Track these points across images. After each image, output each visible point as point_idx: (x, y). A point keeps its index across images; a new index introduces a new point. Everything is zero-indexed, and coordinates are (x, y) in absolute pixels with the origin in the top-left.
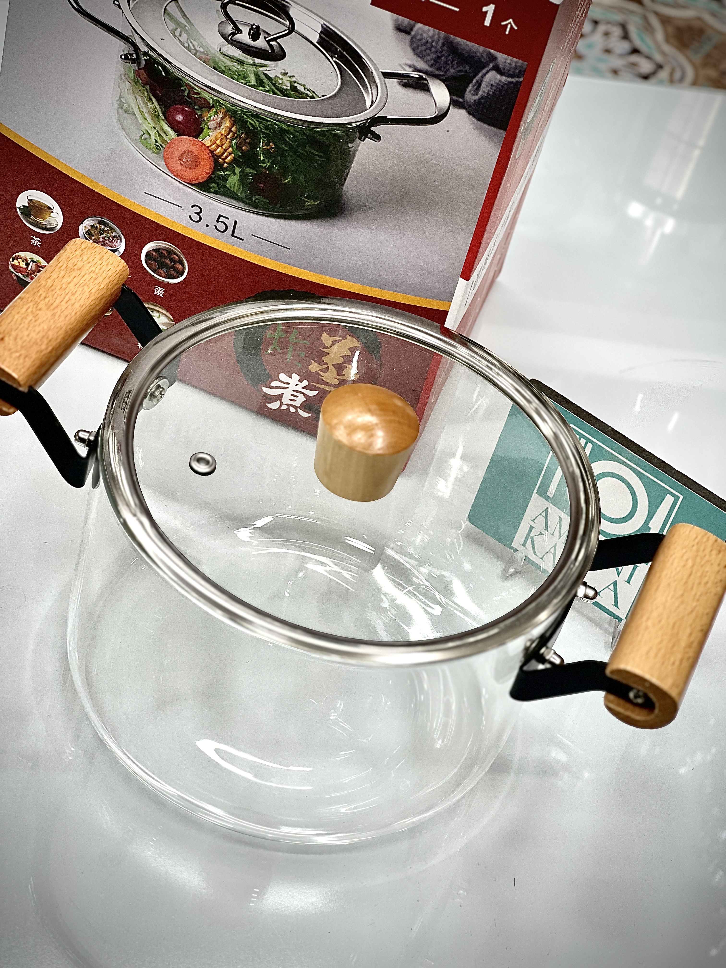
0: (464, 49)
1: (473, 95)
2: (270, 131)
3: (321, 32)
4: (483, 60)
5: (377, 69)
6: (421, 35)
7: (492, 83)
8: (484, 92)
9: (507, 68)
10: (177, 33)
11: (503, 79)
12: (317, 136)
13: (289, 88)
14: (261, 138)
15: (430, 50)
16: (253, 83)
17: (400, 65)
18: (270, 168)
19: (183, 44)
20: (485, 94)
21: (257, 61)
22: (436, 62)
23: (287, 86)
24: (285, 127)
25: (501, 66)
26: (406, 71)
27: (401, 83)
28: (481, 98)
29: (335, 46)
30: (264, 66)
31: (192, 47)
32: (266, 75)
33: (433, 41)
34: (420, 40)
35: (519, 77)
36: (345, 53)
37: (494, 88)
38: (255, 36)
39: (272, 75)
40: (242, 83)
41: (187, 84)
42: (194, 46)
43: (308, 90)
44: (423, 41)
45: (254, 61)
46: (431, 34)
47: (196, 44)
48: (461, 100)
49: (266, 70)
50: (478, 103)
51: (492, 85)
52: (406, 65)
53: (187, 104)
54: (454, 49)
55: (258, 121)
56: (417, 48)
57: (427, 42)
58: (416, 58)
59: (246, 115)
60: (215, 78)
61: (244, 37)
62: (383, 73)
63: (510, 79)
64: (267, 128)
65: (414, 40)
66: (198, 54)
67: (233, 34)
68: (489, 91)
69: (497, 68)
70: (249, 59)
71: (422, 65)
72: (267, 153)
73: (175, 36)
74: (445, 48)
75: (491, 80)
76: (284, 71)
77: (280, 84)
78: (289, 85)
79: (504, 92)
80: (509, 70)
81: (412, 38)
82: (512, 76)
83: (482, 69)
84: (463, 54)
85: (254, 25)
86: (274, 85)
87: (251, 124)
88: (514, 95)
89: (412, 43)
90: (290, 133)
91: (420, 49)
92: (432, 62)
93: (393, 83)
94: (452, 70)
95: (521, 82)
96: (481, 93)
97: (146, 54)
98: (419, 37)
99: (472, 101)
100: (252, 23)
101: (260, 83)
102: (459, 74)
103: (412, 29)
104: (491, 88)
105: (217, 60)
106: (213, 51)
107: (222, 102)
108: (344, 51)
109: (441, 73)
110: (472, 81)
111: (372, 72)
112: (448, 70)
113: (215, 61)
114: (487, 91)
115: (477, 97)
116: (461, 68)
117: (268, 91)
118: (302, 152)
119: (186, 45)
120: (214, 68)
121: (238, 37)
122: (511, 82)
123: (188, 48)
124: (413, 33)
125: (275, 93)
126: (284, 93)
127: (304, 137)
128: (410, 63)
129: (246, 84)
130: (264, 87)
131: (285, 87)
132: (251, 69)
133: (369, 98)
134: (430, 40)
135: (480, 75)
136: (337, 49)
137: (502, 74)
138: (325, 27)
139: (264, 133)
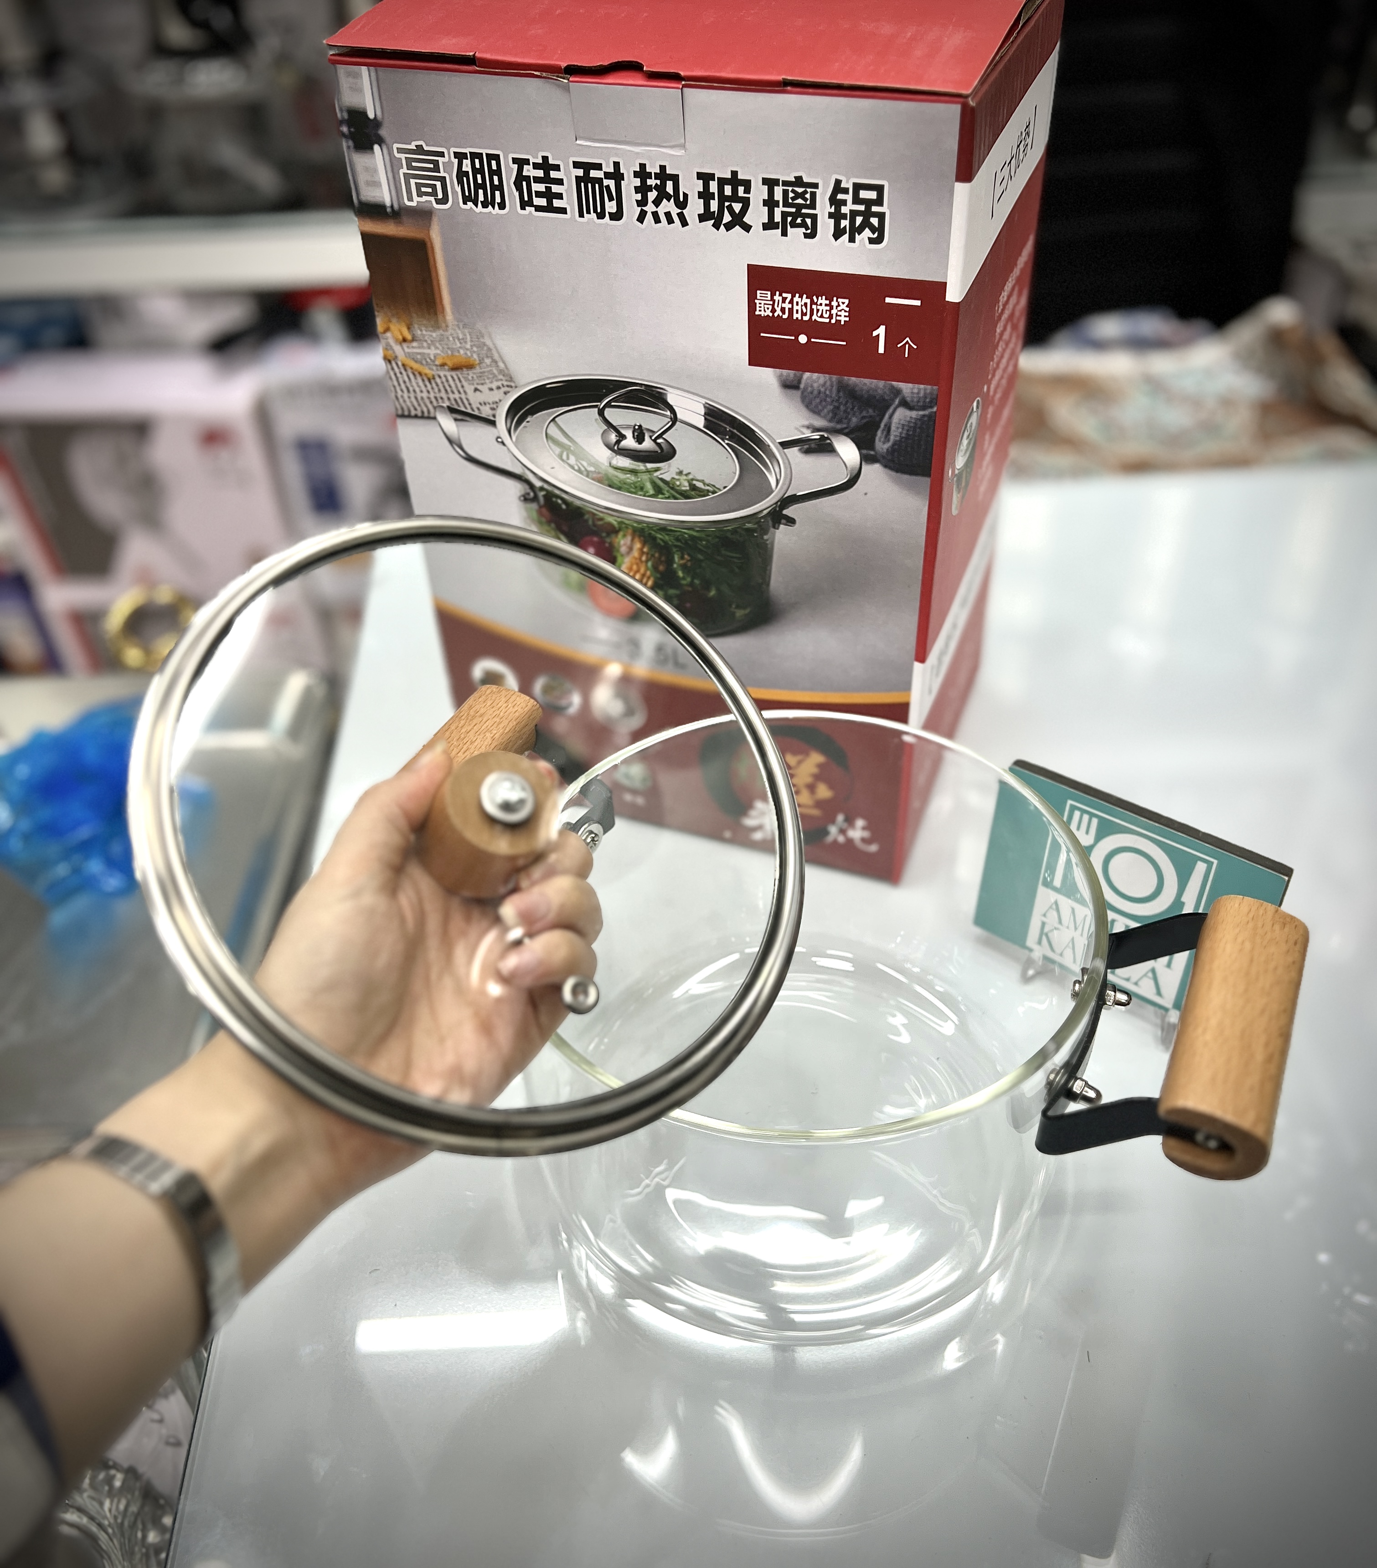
0: (862, 390)
1: (884, 443)
2: (682, 543)
3: (705, 414)
4: (887, 398)
5: (773, 441)
6: (812, 386)
7: (902, 422)
8: (896, 436)
9: (915, 400)
10: (564, 457)
11: (914, 414)
12: (729, 535)
13: (688, 488)
14: (674, 553)
15: (825, 400)
16: (652, 492)
17: (797, 429)
18: (691, 584)
19: (573, 467)
20: (898, 439)
21: (650, 466)
22: (834, 416)
23: (686, 487)
24: (695, 534)
25: (908, 399)
26: (804, 434)
27: (802, 450)
28: (894, 444)
29: (723, 427)
30: (657, 469)
31: (583, 469)
32: (662, 480)
33: (826, 390)
34: (812, 393)
35: (932, 407)
36: (735, 431)
37: (906, 428)
38: (640, 439)
39: (667, 477)
40: (640, 495)
41: (589, 512)
42: (584, 467)
43: (708, 485)
44: (816, 392)
45: (646, 466)
46: (822, 381)
47: (585, 464)
48: (872, 453)
49: (661, 474)
50: (892, 451)
51: (903, 425)
52: (803, 426)
53: (595, 533)
54: (852, 394)
55: (667, 535)
56: (810, 403)
57: (819, 392)
58: (811, 414)
59: (654, 531)
60: (613, 497)
61: (629, 442)
62: (781, 443)
63: (921, 413)
64: (677, 539)
65: (805, 393)
66: (590, 475)
67: (618, 442)
68: (901, 433)
69: (905, 404)
70: (641, 466)
71: (819, 422)
72: (684, 567)
73: (563, 460)
74: (841, 394)
75: (900, 420)
76: (678, 471)
77: (678, 486)
78: (686, 484)
79: (918, 430)
80: (918, 402)
81: (802, 393)
82: (924, 408)
83: (888, 407)
84: (862, 396)
85: (636, 425)
86: (672, 488)
87: (661, 539)
88: (931, 431)
89: (803, 399)
90: (700, 539)
91: (814, 403)
92: (831, 415)
93: (794, 452)
94: (854, 420)
95: (936, 412)
96: (892, 438)
97: (542, 489)
98: (810, 389)
99: (885, 451)
100: (633, 424)
101: (658, 491)
102: (864, 421)
103: (799, 381)
104: (903, 429)
105: (610, 476)
106: (603, 467)
107: (627, 522)
108: (734, 428)
109: (845, 426)
110: (879, 427)
111: (769, 446)
112: (850, 420)
113: (608, 479)
114: (899, 435)
115: (889, 444)
116: (864, 414)
117: (668, 498)
118: (719, 558)
119: (576, 468)
120: (610, 486)
121: (624, 443)
122: (924, 416)
123: (579, 471)
124: (802, 386)
125: (676, 498)
126: (685, 495)
127: (717, 540)
128: (806, 423)
129: (644, 496)
130: (663, 494)
131: (683, 488)
132: (645, 477)
133: (772, 477)
134: (822, 390)
135: (887, 416)
136: (726, 428)
137: (911, 408)
138: (707, 405)
139: (676, 546)
